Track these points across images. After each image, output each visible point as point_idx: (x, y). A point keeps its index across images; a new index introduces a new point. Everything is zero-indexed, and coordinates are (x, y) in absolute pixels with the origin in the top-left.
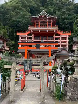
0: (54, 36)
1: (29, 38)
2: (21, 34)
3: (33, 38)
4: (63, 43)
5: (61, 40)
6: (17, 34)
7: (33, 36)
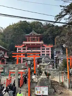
0: (41, 48)
1: (23, 49)
2: (18, 47)
3: (26, 49)
4: (47, 52)
5: (46, 50)
6: (16, 47)
7: (26, 48)
